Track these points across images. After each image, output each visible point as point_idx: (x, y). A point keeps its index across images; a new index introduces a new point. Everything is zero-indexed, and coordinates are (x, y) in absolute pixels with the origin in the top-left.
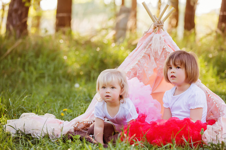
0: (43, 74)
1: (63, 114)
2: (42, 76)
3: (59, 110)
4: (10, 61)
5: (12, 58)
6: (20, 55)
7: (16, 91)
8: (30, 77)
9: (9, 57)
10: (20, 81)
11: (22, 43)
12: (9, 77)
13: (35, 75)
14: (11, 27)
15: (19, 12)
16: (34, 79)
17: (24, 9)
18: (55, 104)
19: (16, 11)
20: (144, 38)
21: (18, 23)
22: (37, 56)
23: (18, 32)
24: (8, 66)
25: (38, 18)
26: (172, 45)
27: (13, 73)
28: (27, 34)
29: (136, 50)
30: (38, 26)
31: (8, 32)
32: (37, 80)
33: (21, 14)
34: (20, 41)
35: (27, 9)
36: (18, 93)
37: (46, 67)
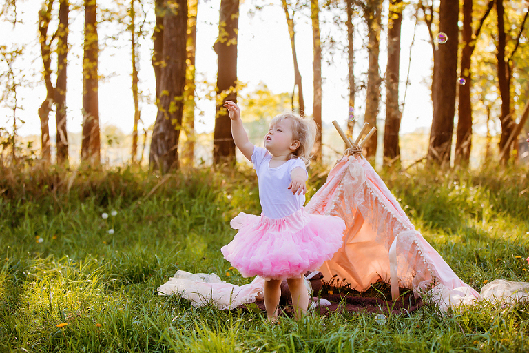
0: (200, 219)
1: (228, 274)
2: (199, 222)
3: (222, 268)
4: (156, 203)
5: (159, 199)
6: (169, 195)
7: (165, 242)
8: (182, 224)
9: (155, 198)
10: (170, 230)
11: (171, 178)
12: (155, 223)
13: (190, 221)
14: (156, 158)
15: (167, 138)
16: (188, 227)
17: (173, 134)
18: (218, 259)
19: (162, 136)
20: (336, 169)
21: (166, 152)
22: (192, 195)
23: (165, 164)
24: (154, 209)
25: (191, 144)
26: (375, 178)
27: (160, 219)
28: (177, 166)
29: (326, 186)
30: (191, 155)
31: (152, 164)
32: (191, 226)
33: (169, 140)
34: (169, 175)
35: (177, 133)
36: (168, 245)
37: (204, 210)
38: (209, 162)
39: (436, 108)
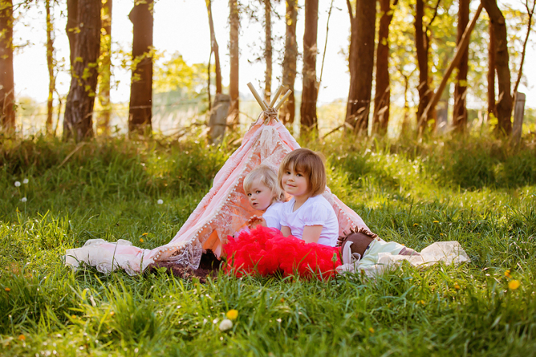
0: (115, 187)
1: (142, 240)
2: (113, 190)
3: (136, 234)
4: (69, 171)
5: (72, 167)
6: (83, 163)
7: (78, 209)
8: (96, 192)
9: (68, 166)
10: (84, 197)
11: (85, 145)
12: (68, 191)
13: (104, 189)
14: (70, 126)
15: (81, 106)
16: (102, 195)
17: (87, 102)
18: (132, 226)
19: (77, 104)
20: (251, 132)
21: (80, 120)
22: (106, 163)
23: (79, 132)
24: (68, 178)
25: (106, 114)
26: (290, 141)
27: (74, 187)
28: (92, 134)
29: (241, 149)
30: (105, 125)
31: (66, 132)
32: (106, 194)
33: (84, 108)
34: (83, 143)
35: (92, 100)
36: (81, 213)
37: (118, 178)
38: (124, 130)
39: (354, 77)
